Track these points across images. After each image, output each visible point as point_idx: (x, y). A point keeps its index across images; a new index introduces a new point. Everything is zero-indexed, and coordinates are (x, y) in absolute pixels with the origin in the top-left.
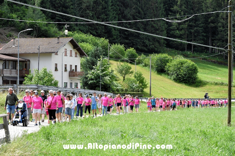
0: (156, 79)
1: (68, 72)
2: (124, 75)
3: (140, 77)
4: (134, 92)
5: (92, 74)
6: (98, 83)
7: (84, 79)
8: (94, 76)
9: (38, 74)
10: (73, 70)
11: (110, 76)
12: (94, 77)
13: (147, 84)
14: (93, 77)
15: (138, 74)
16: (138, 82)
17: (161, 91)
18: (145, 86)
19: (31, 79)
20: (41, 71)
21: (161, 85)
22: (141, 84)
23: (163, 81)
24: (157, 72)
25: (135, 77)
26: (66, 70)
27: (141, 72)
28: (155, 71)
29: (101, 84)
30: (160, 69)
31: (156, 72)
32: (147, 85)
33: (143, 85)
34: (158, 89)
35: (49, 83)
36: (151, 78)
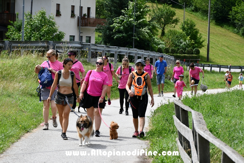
0: (215, 32)
1: (76, 18)
2: (163, 26)
3: (192, 29)
4: (186, 55)
5: (121, 24)
6: (130, 38)
7: (106, 31)
8: (124, 26)
9: (31, 21)
10: (85, 15)
11: (150, 27)
12: (124, 28)
13: (203, 41)
14: (122, 28)
15: (188, 24)
16: (188, 38)
17: (225, 52)
18: (200, 45)
19: (19, 29)
20: (36, 16)
21: (224, 44)
22: (193, 41)
23: (225, 36)
24: (216, 22)
25: (184, 29)
26: (73, 15)
27: (193, 21)
28: (212, 20)
29: (136, 40)
30: (220, 17)
31: (214, 21)
32: (203, 43)
33: (196, 43)
34: (219, 50)
35: (49, 37)
36: (209, 32)
